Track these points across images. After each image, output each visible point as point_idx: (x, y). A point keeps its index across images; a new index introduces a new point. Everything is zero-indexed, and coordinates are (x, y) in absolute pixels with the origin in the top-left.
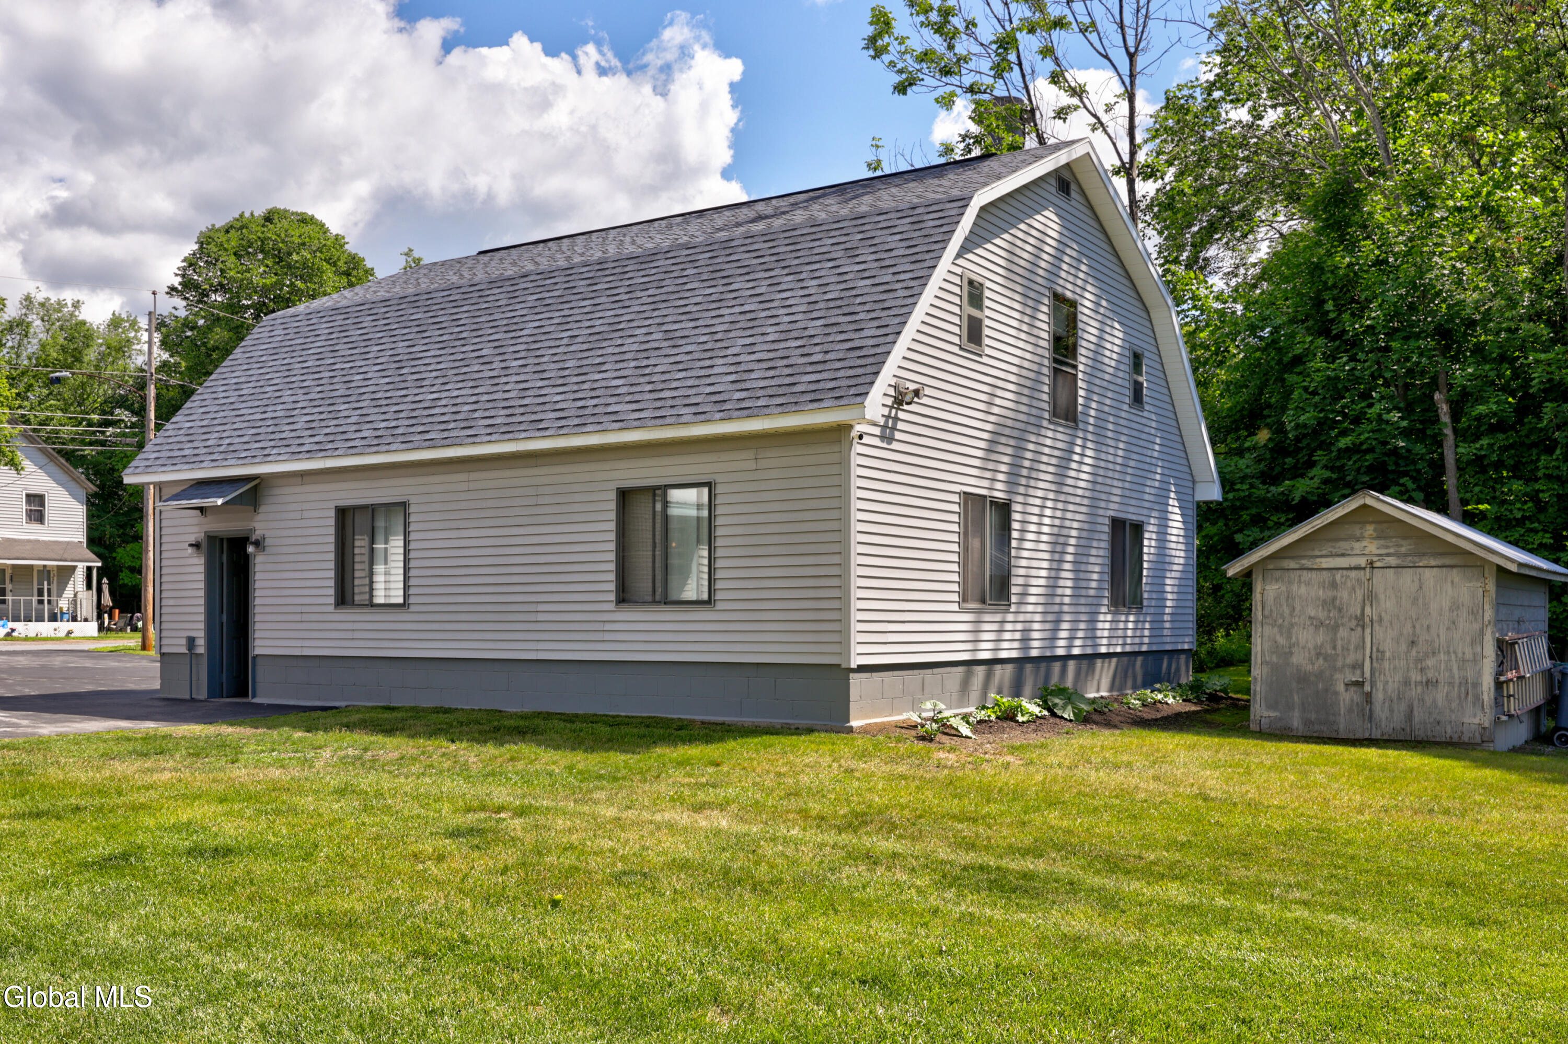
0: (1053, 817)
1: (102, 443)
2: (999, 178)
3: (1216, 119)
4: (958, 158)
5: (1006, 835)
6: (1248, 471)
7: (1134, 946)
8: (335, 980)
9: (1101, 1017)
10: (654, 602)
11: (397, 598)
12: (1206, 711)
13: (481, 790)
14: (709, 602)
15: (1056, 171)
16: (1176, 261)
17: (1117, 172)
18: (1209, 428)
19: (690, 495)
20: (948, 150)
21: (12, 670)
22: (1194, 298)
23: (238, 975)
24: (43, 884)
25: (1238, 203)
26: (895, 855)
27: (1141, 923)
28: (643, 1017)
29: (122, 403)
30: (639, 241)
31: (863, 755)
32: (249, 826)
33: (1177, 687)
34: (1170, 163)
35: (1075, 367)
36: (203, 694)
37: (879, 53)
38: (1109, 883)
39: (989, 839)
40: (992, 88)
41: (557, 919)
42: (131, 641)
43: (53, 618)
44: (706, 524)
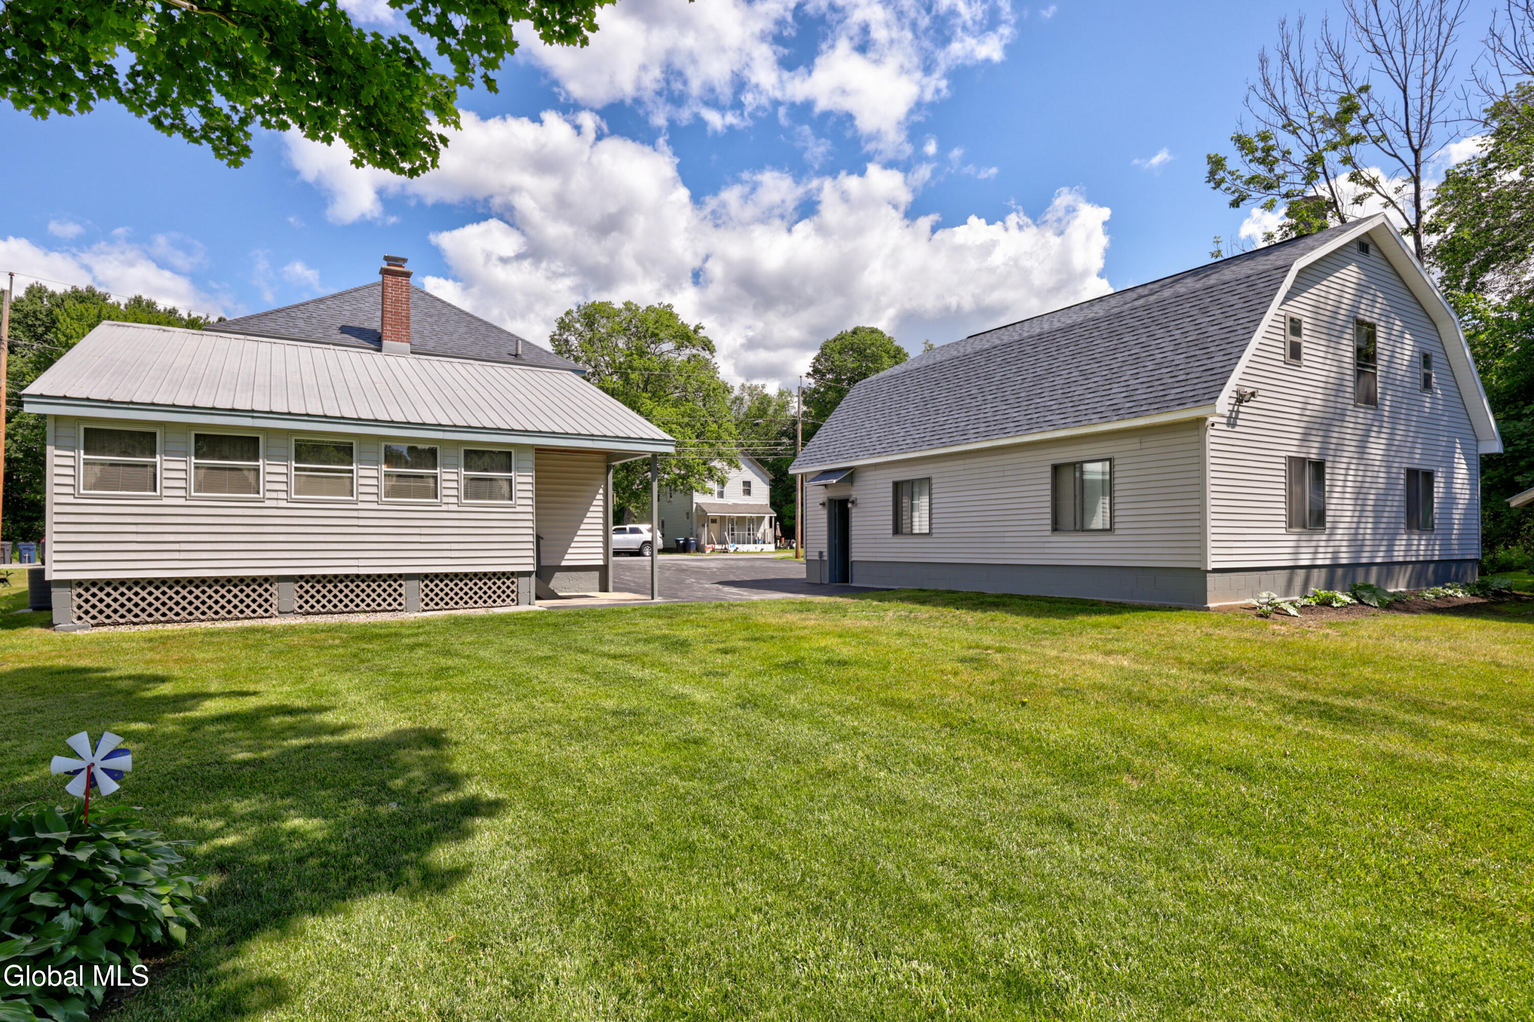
0: (1367, 672)
1: (776, 454)
2: (1312, 249)
3: (1492, 182)
4: (1277, 241)
5: (1329, 682)
6: (1526, 431)
7: (1442, 766)
8: (903, 736)
9: (1419, 812)
10: (1075, 530)
11: (926, 530)
12: (1492, 603)
13: (976, 637)
14: (1111, 530)
15: (1357, 238)
16: (1457, 286)
17: (1406, 232)
18: (1490, 402)
19: (1097, 467)
20: (1269, 236)
21: (738, 568)
22: (1474, 311)
23: (854, 728)
24: (759, 673)
25: (1512, 239)
26: (1246, 690)
27: (1449, 750)
28: (1082, 775)
29: (783, 434)
30: (1063, 320)
31: (1218, 625)
32: (854, 650)
33: (1466, 586)
34: (1450, 220)
35: (1375, 368)
36: (827, 582)
37: (1218, 185)
38: (1418, 719)
39: (1317, 683)
40: (1303, 192)
41: (1026, 713)
42: (790, 554)
43: (755, 542)
44: (1108, 483)
